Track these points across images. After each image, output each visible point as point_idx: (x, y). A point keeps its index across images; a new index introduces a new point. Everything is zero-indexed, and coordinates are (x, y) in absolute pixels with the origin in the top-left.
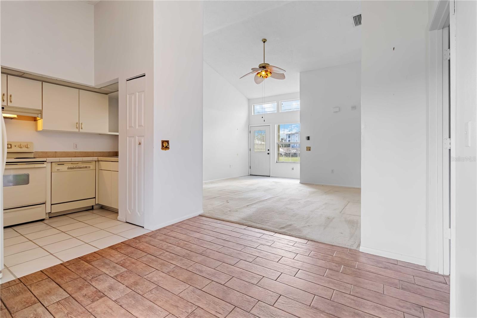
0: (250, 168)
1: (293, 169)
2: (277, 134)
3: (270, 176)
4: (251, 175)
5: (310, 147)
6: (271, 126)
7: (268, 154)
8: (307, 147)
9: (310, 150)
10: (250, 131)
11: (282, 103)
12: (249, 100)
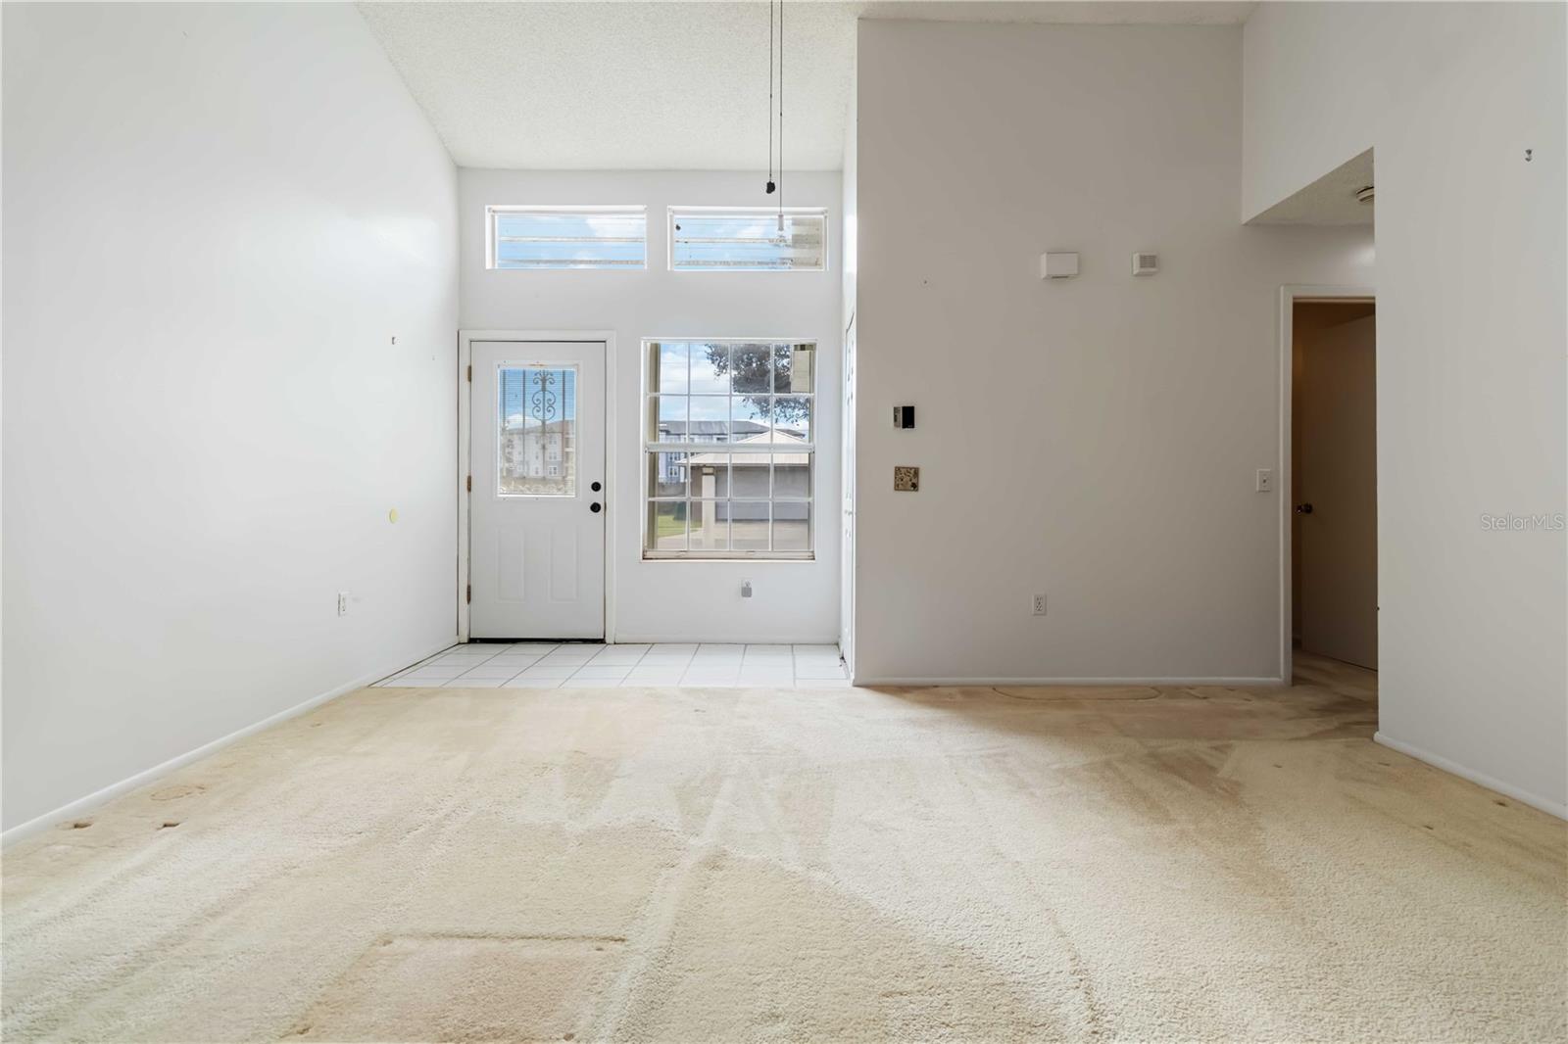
0: (469, 600)
1: (747, 592)
2: (646, 394)
3: (602, 641)
4: (472, 641)
5: (916, 472)
6: (612, 344)
7: (595, 508)
8: (898, 470)
9: (915, 486)
10: (470, 368)
11: (678, 219)
12: (461, 171)
